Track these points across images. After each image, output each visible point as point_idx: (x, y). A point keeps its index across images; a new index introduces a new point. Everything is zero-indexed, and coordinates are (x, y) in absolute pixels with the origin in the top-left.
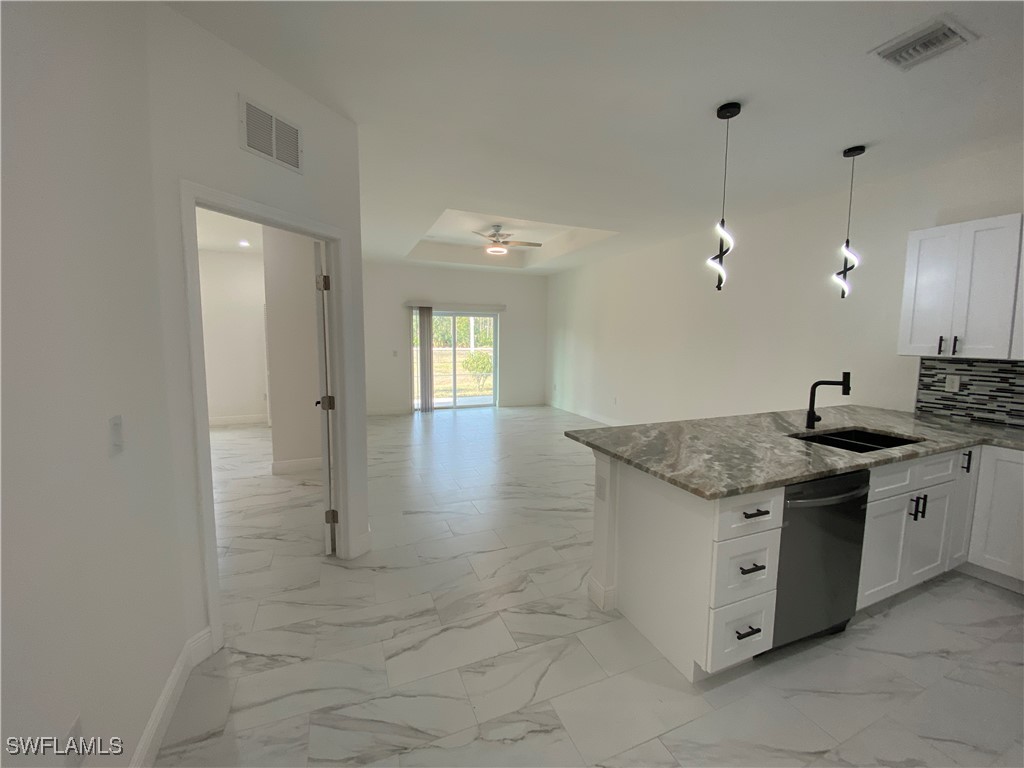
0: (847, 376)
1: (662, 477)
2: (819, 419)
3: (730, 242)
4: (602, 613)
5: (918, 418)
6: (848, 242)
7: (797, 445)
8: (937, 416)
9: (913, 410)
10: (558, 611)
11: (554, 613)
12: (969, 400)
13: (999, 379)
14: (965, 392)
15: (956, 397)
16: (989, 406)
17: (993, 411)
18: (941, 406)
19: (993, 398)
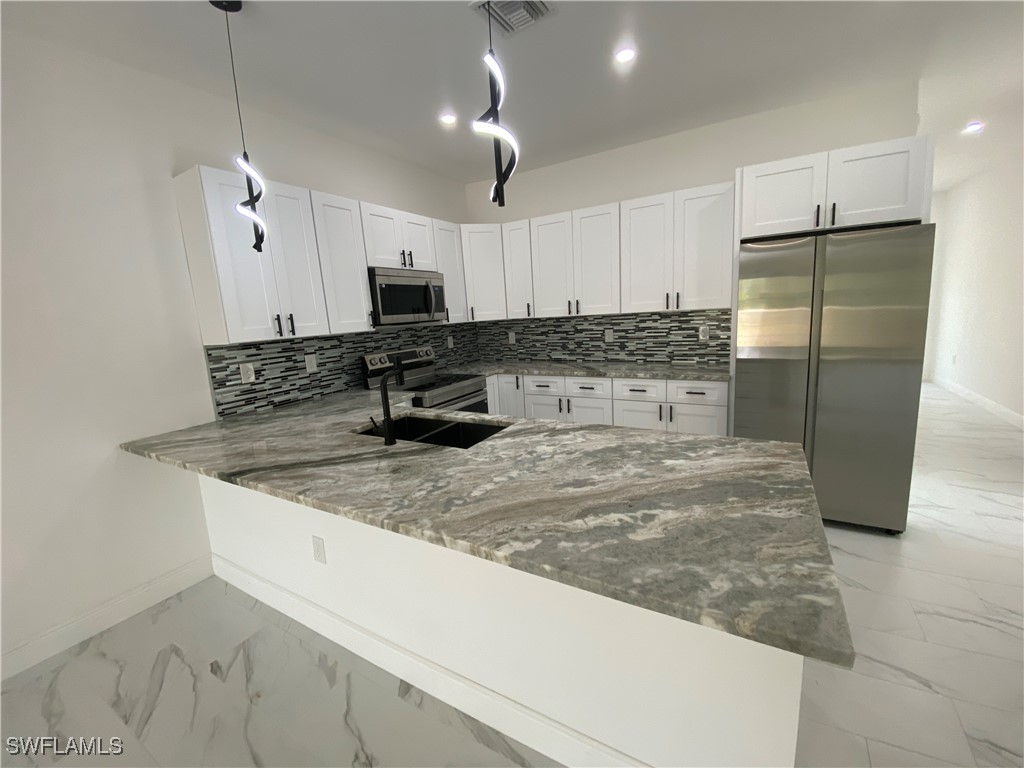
8: (243, 415)
12: (266, 386)
13: (284, 359)
14: (261, 379)
15: (254, 387)
16: (286, 387)
17: (287, 392)
18: (243, 402)
19: (284, 378)
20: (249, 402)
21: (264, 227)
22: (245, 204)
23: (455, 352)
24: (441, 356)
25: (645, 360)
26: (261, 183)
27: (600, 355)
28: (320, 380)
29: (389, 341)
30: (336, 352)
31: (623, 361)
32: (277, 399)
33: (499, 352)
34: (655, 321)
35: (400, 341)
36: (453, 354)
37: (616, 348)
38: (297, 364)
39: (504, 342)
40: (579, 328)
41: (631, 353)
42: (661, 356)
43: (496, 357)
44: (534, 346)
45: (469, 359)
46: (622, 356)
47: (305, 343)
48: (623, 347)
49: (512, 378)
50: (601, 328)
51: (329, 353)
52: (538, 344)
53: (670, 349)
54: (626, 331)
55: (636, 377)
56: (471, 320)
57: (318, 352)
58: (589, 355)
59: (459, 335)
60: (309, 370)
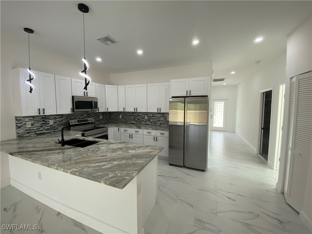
8: (25, 137)
12: (35, 128)
13: (42, 121)
14: (33, 126)
15: (31, 129)
16: (41, 129)
17: (42, 130)
18: (26, 133)
19: (41, 126)
20: (28, 133)
21: (33, 87)
22: (28, 81)
23: (103, 120)
24: (97, 121)
25: (155, 125)
26: (33, 75)
27: (143, 123)
28: (54, 127)
29: (79, 116)
30: (60, 119)
31: (149, 124)
32: (38, 133)
33: (117, 120)
34: (157, 114)
35: (83, 116)
36: (101, 120)
37: (148, 121)
38: (46, 122)
39: (118, 118)
40: (139, 115)
41: (151, 123)
42: (158, 124)
43: (116, 122)
44: (127, 119)
45: (107, 122)
46: (149, 123)
47: (50, 116)
48: (149, 121)
49: (117, 128)
50: (144, 115)
51: (57, 119)
52: (128, 119)
53: (160, 122)
54: (150, 117)
55: (148, 129)
56: (107, 111)
57: (54, 119)
58: (141, 122)
59: (104, 115)
60: (50, 124)
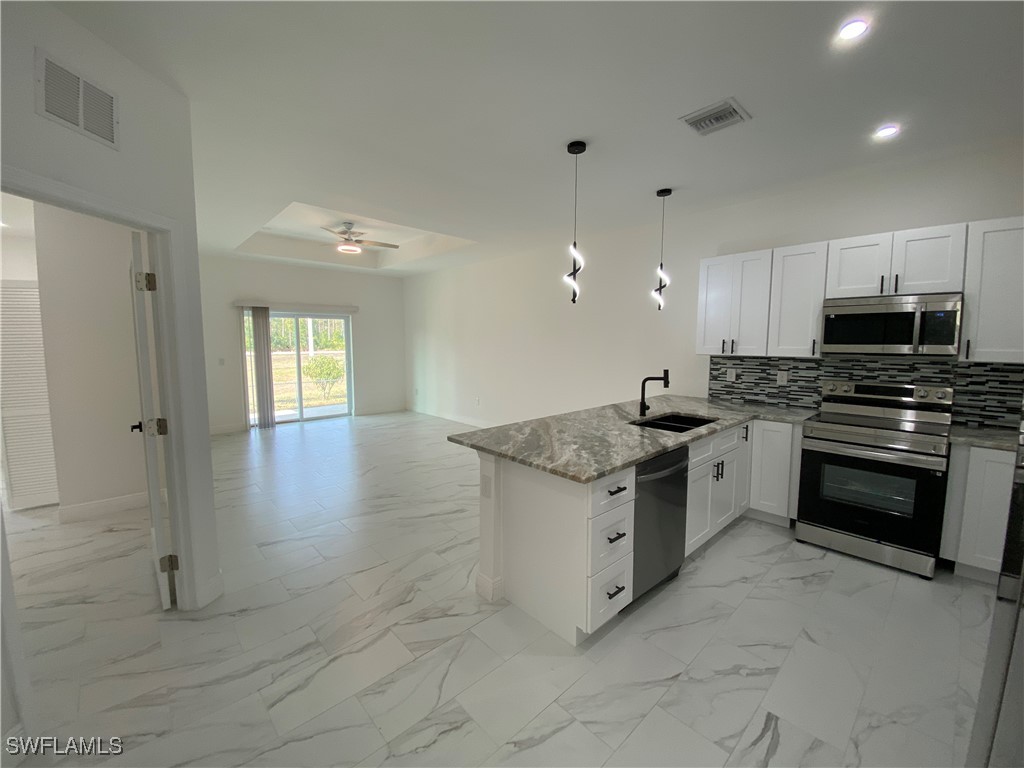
0: (666, 372)
1: (544, 469)
2: (648, 408)
3: (581, 262)
4: (492, 604)
5: (710, 402)
6: (661, 265)
7: (636, 429)
8: (722, 399)
9: (706, 396)
10: (449, 613)
11: (447, 615)
12: (742, 386)
13: (759, 371)
14: (740, 381)
15: (733, 385)
16: (755, 391)
17: (757, 394)
18: (725, 392)
19: (757, 384)
20: (728, 393)
22: (657, 291)
28: (789, 393)
32: (747, 397)
38: (769, 376)
47: (781, 362)
51: (802, 373)
57: (791, 371)
60: (779, 383)
